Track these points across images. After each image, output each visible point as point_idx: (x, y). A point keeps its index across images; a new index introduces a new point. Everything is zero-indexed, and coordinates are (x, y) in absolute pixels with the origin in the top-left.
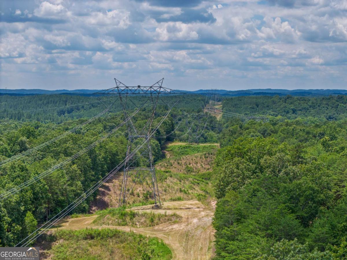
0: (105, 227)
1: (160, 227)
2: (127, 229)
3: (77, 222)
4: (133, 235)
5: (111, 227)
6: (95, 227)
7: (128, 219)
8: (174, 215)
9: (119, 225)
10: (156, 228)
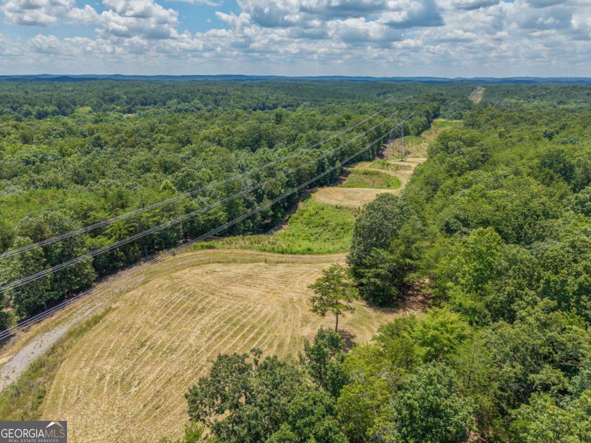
0: (374, 169)
1: (400, 171)
2: (383, 171)
3: (362, 165)
4: (385, 174)
5: (377, 170)
6: (369, 169)
7: (385, 166)
8: (409, 166)
9: (381, 169)
10: (398, 172)
